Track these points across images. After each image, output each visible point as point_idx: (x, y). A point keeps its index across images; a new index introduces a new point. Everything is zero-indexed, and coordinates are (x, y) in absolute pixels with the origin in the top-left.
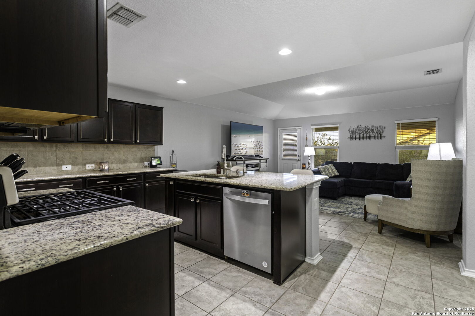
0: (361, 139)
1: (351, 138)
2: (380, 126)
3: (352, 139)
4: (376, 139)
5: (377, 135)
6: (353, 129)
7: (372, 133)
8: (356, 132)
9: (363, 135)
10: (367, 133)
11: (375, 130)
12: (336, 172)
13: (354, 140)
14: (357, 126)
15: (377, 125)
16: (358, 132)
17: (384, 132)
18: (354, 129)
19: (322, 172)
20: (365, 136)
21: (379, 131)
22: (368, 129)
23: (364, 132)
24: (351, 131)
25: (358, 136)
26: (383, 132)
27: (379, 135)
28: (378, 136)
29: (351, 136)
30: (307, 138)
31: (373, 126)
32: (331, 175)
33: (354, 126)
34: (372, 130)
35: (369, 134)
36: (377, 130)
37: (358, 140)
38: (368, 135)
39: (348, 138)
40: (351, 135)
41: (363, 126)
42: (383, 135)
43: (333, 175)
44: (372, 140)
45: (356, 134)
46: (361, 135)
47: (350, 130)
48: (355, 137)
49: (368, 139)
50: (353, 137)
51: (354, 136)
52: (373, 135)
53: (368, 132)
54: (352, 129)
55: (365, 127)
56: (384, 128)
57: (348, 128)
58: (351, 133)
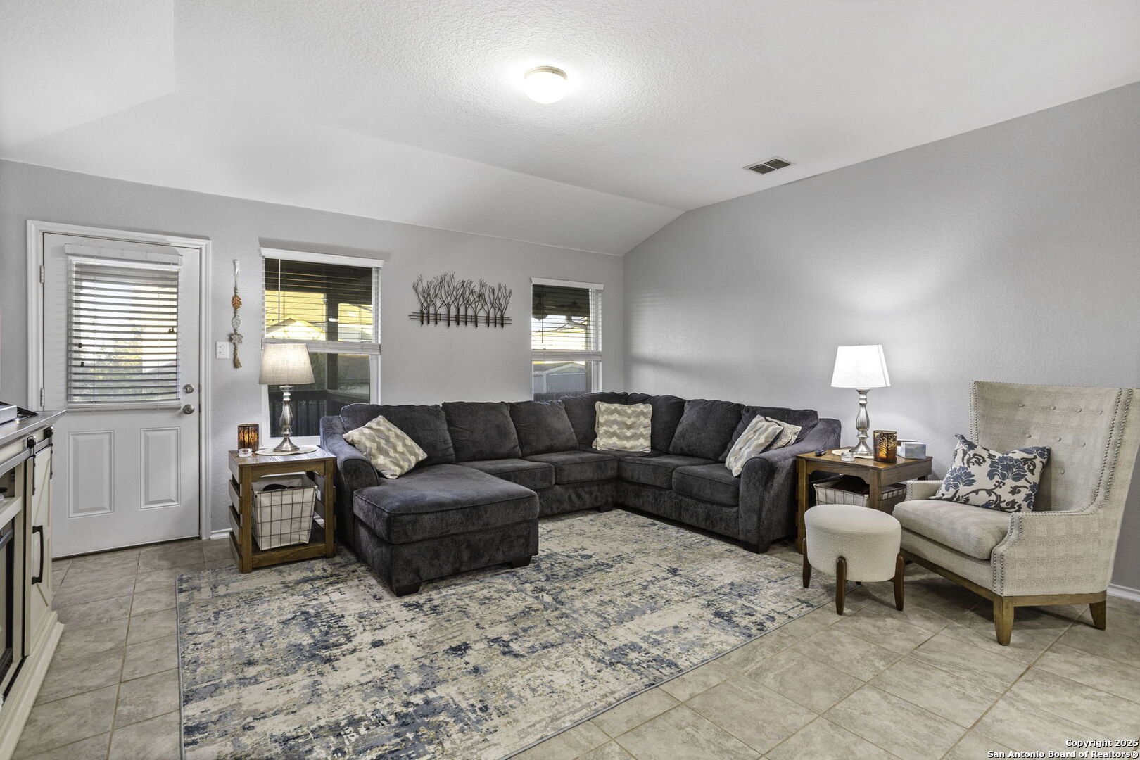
0: (453, 324)
1: (424, 317)
2: (500, 287)
3: (425, 322)
4: (492, 326)
5: (492, 314)
6: (429, 285)
7: (479, 305)
8: (436, 296)
9: (458, 310)
10: (467, 303)
11: (487, 298)
13: (432, 323)
14: (439, 274)
15: (492, 283)
16: (444, 297)
17: (510, 308)
18: (432, 288)
20: (462, 312)
21: (497, 302)
22: (472, 292)
23: (461, 301)
24: (423, 292)
25: (443, 311)
26: (507, 304)
27: (499, 315)
28: (495, 318)
29: (422, 311)
30: (236, 300)
31: (482, 285)
33: (430, 273)
34: (481, 297)
35: (473, 305)
36: (492, 298)
37: (442, 324)
38: (470, 312)
39: (412, 317)
40: (422, 306)
41: (458, 277)
42: (506, 315)
44: (482, 327)
45: (439, 303)
46: (453, 311)
47: (420, 289)
48: (436, 314)
49: (470, 325)
50: (428, 313)
51: (432, 310)
52: (482, 314)
53: (471, 299)
54: (425, 285)
55: (463, 282)
56: (510, 293)
57: (414, 280)
58: (423, 300)
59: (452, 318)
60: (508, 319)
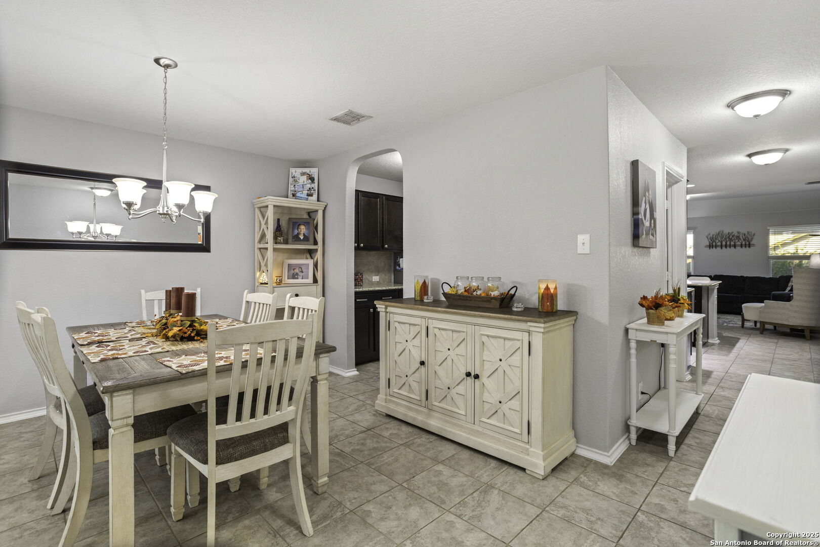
0: (724, 248)
1: (711, 246)
2: (748, 233)
3: (711, 248)
4: (744, 248)
5: (744, 243)
6: (713, 235)
7: (737, 240)
8: (716, 239)
9: (726, 243)
10: (731, 240)
11: (741, 237)
13: (714, 248)
14: (717, 231)
15: (744, 230)
16: (719, 239)
17: (753, 240)
18: (714, 236)
20: (728, 243)
21: (747, 239)
22: (733, 236)
23: (728, 239)
24: (710, 238)
25: (719, 244)
26: (752, 239)
27: (747, 243)
28: (745, 245)
29: (710, 244)
31: (739, 233)
33: (714, 231)
34: (738, 237)
35: (734, 241)
36: (744, 237)
37: (719, 248)
38: (732, 243)
39: (706, 247)
40: (710, 242)
41: (726, 231)
42: (752, 243)
44: (738, 248)
45: (717, 241)
46: (724, 243)
47: (709, 237)
48: (716, 245)
49: (733, 248)
51: (714, 244)
52: (739, 243)
53: (733, 239)
54: (711, 235)
55: (729, 233)
56: (754, 235)
57: (707, 234)
58: (710, 240)
59: (724, 246)
60: (754, 245)
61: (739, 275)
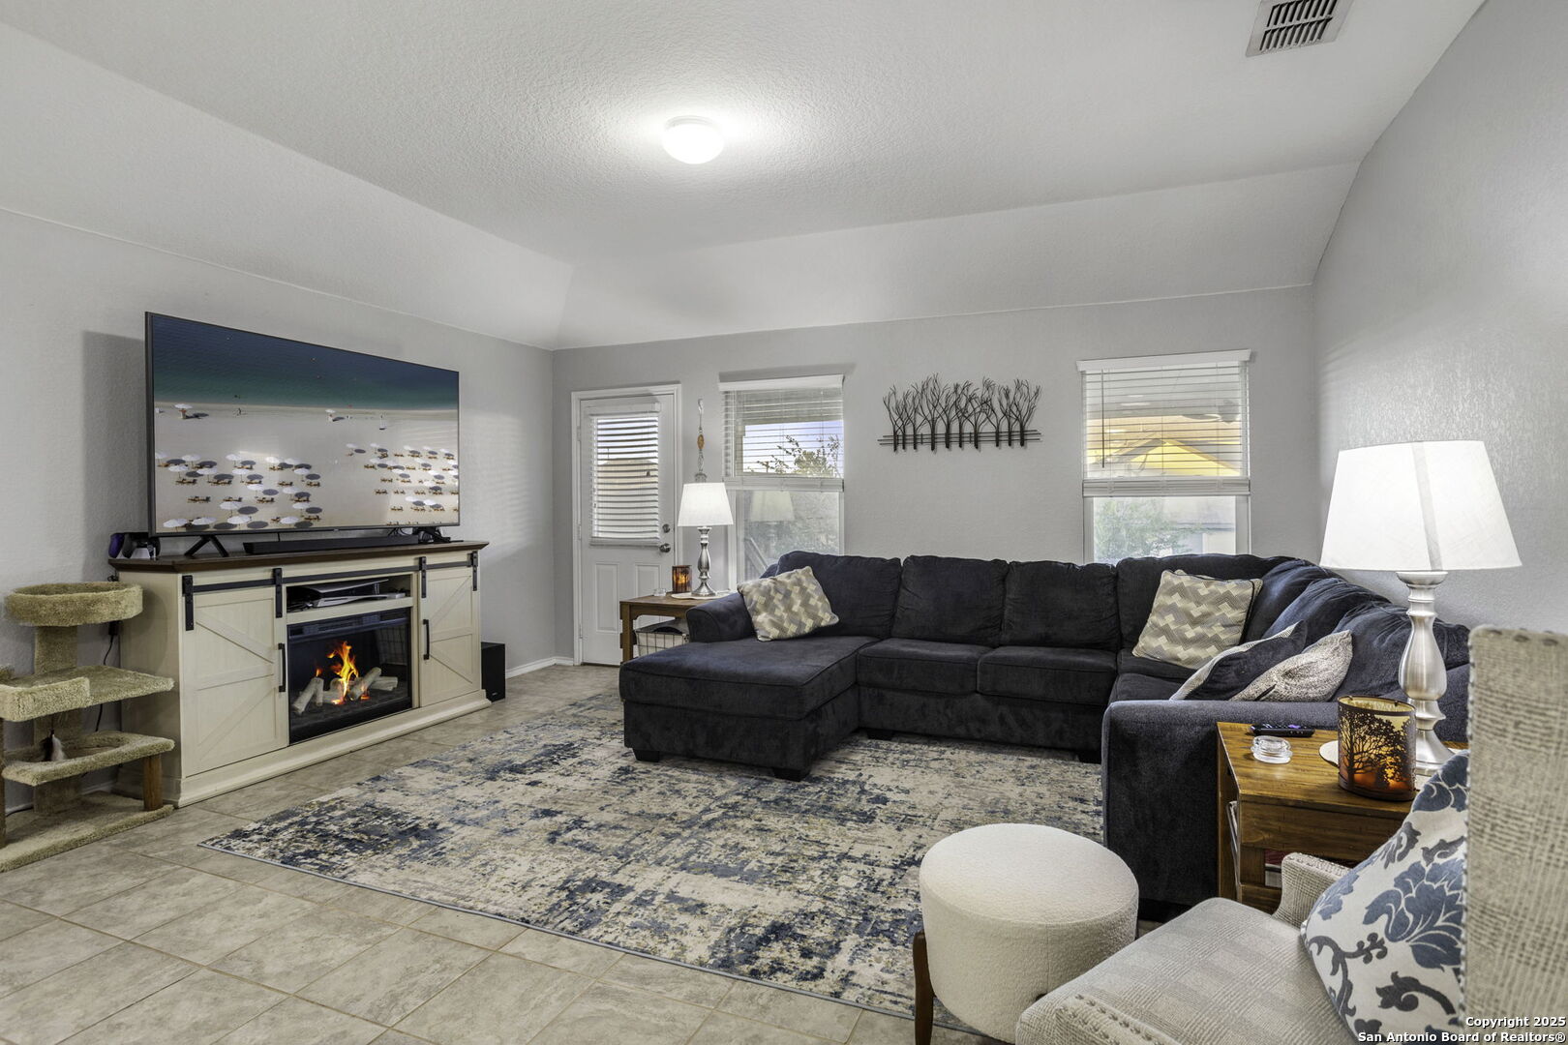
0: (941, 447)
1: (898, 440)
2: (1019, 386)
3: (900, 447)
4: (1004, 445)
5: (1004, 428)
6: (906, 397)
7: (983, 416)
8: (916, 410)
9: (948, 427)
10: (963, 415)
11: (996, 405)
12: (825, 611)
13: (910, 447)
14: (919, 380)
15: (1004, 379)
16: (927, 412)
17: (1036, 415)
18: (910, 400)
19: (758, 613)
20: (955, 428)
21: (1014, 409)
22: (969, 400)
23: (953, 413)
24: (897, 408)
25: (925, 430)
26: (1030, 411)
27: (1016, 427)
28: (1010, 433)
29: (895, 433)
30: (701, 441)
31: (988, 386)
32: (801, 625)
33: (908, 382)
34: (986, 402)
35: (972, 419)
36: (1004, 402)
37: (924, 449)
38: (968, 428)
39: (883, 442)
40: (895, 424)
41: (947, 382)
42: (1029, 427)
43: (809, 625)
44: (988, 447)
45: (919, 419)
46: (941, 429)
47: (893, 404)
48: (915, 435)
49: (969, 447)
50: (904, 435)
51: (910, 431)
52: (987, 428)
53: (970, 409)
54: (900, 397)
55: (957, 387)
56: (1036, 394)
57: (885, 393)
58: (896, 417)
59: (941, 439)
60: (1035, 433)
61: (989, 559)
